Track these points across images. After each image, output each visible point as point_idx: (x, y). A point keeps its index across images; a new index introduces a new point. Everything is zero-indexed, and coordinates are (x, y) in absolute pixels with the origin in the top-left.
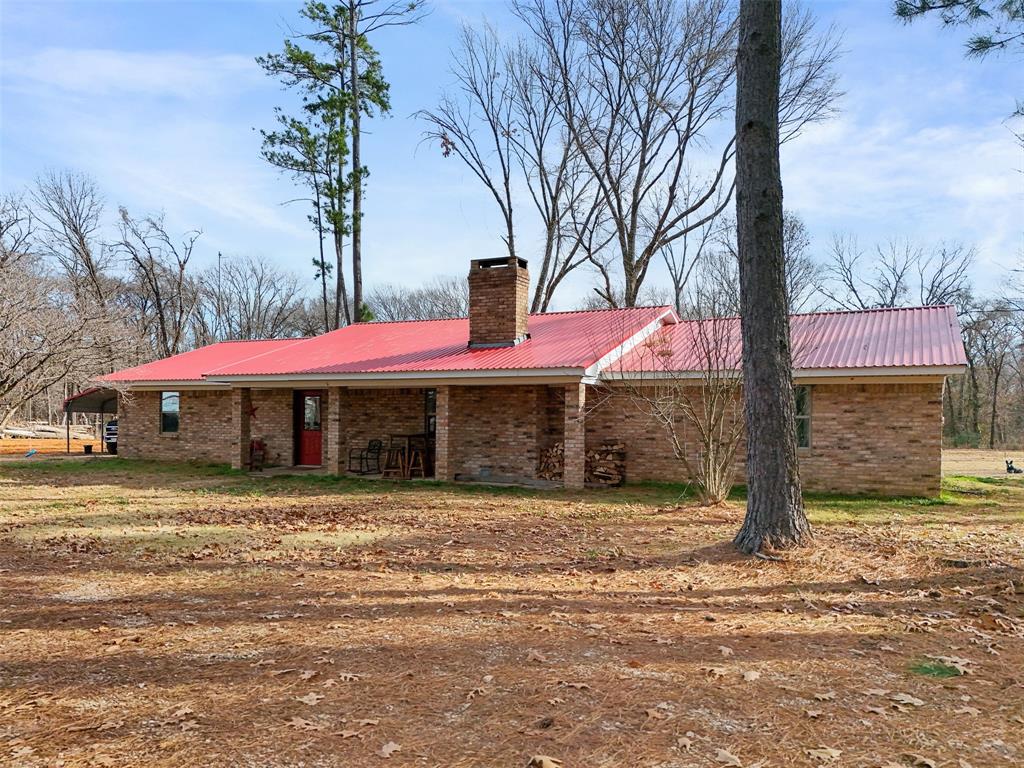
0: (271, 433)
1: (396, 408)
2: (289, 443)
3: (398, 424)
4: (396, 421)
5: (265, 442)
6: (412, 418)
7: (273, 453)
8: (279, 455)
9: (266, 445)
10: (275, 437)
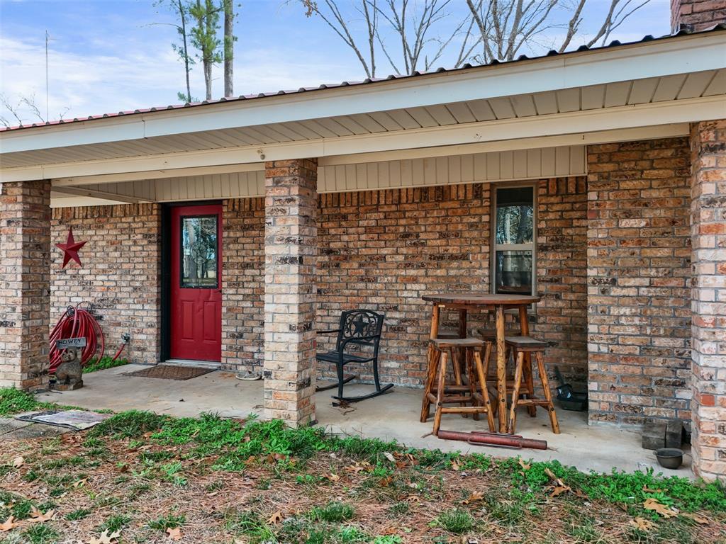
0: (111, 295)
1: (406, 236)
2: (149, 314)
3: (412, 272)
4: (408, 266)
5: (100, 312)
6: (453, 257)
7: (116, 335)
8: (127, 339)
9: (100, 318)
10: (118, 301)
